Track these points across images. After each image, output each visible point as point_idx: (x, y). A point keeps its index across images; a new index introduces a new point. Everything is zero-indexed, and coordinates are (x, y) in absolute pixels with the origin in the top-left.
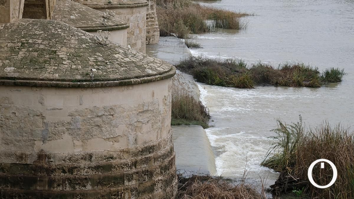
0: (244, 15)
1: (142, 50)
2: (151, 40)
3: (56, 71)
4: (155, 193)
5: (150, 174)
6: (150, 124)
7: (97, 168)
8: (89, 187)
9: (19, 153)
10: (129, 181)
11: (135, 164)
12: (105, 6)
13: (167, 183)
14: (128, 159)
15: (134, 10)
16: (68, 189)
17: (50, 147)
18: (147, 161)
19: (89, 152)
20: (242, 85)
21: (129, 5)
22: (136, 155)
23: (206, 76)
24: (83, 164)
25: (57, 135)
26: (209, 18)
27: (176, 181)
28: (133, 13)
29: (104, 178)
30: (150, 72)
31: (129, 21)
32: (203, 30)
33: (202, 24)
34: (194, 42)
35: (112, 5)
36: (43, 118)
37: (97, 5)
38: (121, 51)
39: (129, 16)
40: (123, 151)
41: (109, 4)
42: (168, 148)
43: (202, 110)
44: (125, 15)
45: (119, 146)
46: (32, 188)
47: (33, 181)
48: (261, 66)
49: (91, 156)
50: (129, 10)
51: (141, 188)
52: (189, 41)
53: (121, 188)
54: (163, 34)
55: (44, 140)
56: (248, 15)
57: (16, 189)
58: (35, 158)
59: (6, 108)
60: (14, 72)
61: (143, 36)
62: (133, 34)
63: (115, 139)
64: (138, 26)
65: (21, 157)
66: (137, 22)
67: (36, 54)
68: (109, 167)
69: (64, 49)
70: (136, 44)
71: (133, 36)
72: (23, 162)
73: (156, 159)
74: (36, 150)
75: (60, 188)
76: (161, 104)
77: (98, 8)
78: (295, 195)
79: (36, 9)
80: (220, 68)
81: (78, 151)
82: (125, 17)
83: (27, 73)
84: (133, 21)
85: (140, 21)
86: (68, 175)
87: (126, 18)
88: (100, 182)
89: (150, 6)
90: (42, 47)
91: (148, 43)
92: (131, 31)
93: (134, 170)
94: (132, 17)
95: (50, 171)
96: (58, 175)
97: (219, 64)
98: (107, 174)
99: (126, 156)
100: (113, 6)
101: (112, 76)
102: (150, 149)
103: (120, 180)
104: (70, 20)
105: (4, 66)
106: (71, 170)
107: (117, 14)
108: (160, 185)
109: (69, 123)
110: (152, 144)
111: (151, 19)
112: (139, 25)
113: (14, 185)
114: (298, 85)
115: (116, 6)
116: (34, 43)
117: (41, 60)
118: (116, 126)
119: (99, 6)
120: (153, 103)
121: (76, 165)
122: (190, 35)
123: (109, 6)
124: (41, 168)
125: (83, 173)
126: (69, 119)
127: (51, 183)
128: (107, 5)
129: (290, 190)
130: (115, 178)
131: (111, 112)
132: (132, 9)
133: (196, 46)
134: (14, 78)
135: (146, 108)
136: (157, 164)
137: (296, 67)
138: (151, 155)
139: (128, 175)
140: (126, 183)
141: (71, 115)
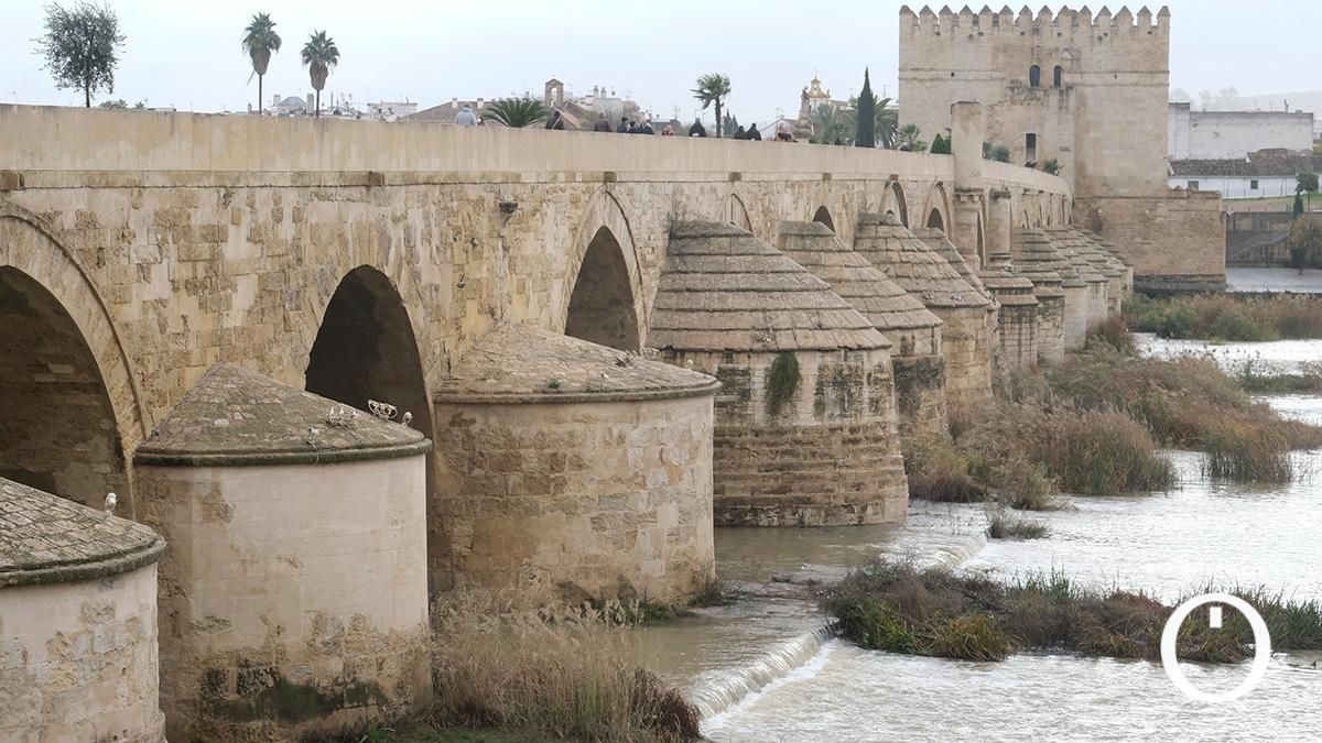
1: (682, 535)
2: (870, 510)
12: (535, 396)
15: (644, 408)
21: (620, 393)
28: (638, 419)
31: (623, 442)
32: (1141, 483)
35: (558, 392)
37: (510, 393)
39: (626, 427)
41: (549, 390)
44: (609, 425)
50: (612, 412)
61: (684, 492)
62: (643, 485)
64: (661, 458)
66: (660, 447)
70: (655, 517)
71: (642, 491)
77: (509, 401)
82: (610, 429)
84: (640, 444)
85: (671, 445)
87: (611, 434)
89: (868, 401)
91: (855, 522)
92: (632, 473)
94: (637, 431)
100: (562, 396)
107: (579, 421)
111: (873, 445)
112: (664, 455)
115: (574, 395)
119: (515, 396)
123: (547, 396)
128: (545, 392)
132: (637, 405)
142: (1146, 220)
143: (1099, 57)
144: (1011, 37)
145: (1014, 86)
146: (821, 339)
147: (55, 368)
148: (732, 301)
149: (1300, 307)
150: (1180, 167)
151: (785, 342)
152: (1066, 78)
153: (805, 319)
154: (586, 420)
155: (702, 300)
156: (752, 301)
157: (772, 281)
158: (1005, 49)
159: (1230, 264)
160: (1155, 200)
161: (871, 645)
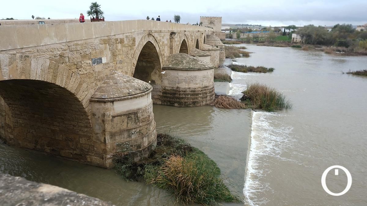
0: (251, 53)
3: (182, 66)
4: (207, 98)
5: (206, 93)
6: (206, 81)
7: (192, 91)
8: (189, 96)
9: (172, 86)
10: (200, 95)
11: (202, 91)
13: (211, 96)
14: (200, 89)
15: (216, 51)
16: (184, 96)
17: (179, 85)
18: (205, 90)
19: (190, 87)
20: (244, 72)
22: (202, 88)
23: (234, 69)
24: (188, 90)
25: (182, 82)
26: (241, 54)
27: (214, 96)
29: (193, 94)
30: (207, 67)
31: (214, 54)
32: (239, 57)
33: (239, 55)
34: (235, 60)
35: (210, 50)
36: (178, 78)
38: (200, 61)
40: (199, 87)
42: (212, 87)
43: (230, 78)
45: (198, 86)
46: (175, 96)
47: (175, 94)
48: (251, 67)
49: (190, 88)
50: (214, 51)
51: (203, 97)
52: (233, 60)
53: (198, 97)
54: (227, 58)
55: (178, 84)
56: (252, 53)
57: (171, 96)
58: (176, 88)
59: (169, 75)
60: (171, 66)
63: (197, 84)
65: (173, 88)
67: (178, 62)
68: (195, 91)
69: (185, 61)
72: (173, 89)
73: (208, 90)
74: (176, 86)
75: (182, 96)
76: (210, 75)
78: (247, 101)
79: (185, 51)
80: (239, 67)
81: (187, 87)
83: (175, 67)
86: (184, 93)
88: (192, 95)
90: (179, 60)
93: (201, 92)
95: (179, 91)
96: (182, 93)
97: (239, 66)
98: (194, 93)
99: (199, 88)
101: (196, 68)
102: (206, 87)
103: (198, 94)
104: (195, 53)
105: (169, 65)
106: (185, 91)
108: (209, 96)
109: (184, 80)
110: (207, 86)
111: (222, 54)
113: (171, 95)
114: (260, 72)
116: (178, 59)
117: (179, 63)
118: (197, 81)
119: (206, 50)
120: (207, 75)
121: (186, 90)
122: (234, 58)
124: (177, 91)
125: (188, 92)
126: (184, 78)
127: (180, 94)
129: (246, 99)
130: (196, 94)
131: (196, 77)
133: (235, 61)
134: (171, 68)
135: (205, 76)
136: (208, 91)
137: (261, 67)
138: (206, 88)
139: (200, 93)
140: (199, 95)
141: (185, 77)
142: (219, 34)
143: (216, 21)
144: (209, 19)
145: (209, 23)
146: (219, 45)
147: (184, 48)
148: (212, 41)
149: (234, 42)
150: (222, 30)
151: (217, 45)
152: (213, 23)
153: (219, 43)
154: (212, 52)
155: (210, 41)
156: (214, 41)
157: (216, 40)
158: (209, 20)
159: (226, 38)
160: (220, 33)
161: (236, 71)
